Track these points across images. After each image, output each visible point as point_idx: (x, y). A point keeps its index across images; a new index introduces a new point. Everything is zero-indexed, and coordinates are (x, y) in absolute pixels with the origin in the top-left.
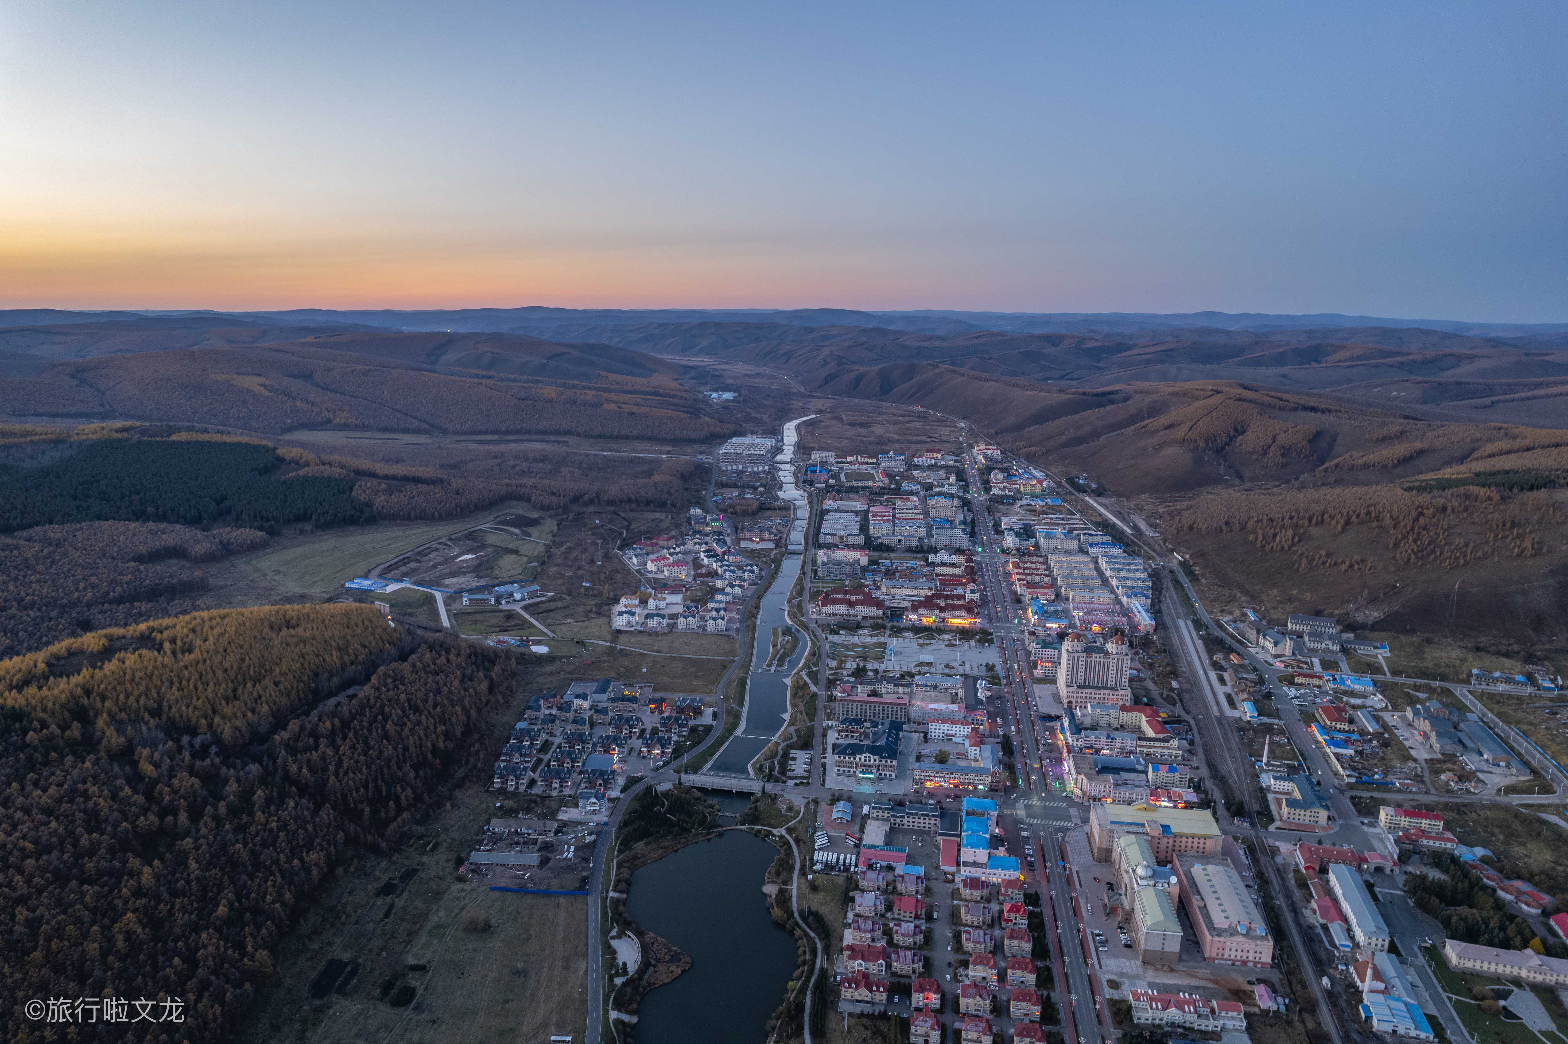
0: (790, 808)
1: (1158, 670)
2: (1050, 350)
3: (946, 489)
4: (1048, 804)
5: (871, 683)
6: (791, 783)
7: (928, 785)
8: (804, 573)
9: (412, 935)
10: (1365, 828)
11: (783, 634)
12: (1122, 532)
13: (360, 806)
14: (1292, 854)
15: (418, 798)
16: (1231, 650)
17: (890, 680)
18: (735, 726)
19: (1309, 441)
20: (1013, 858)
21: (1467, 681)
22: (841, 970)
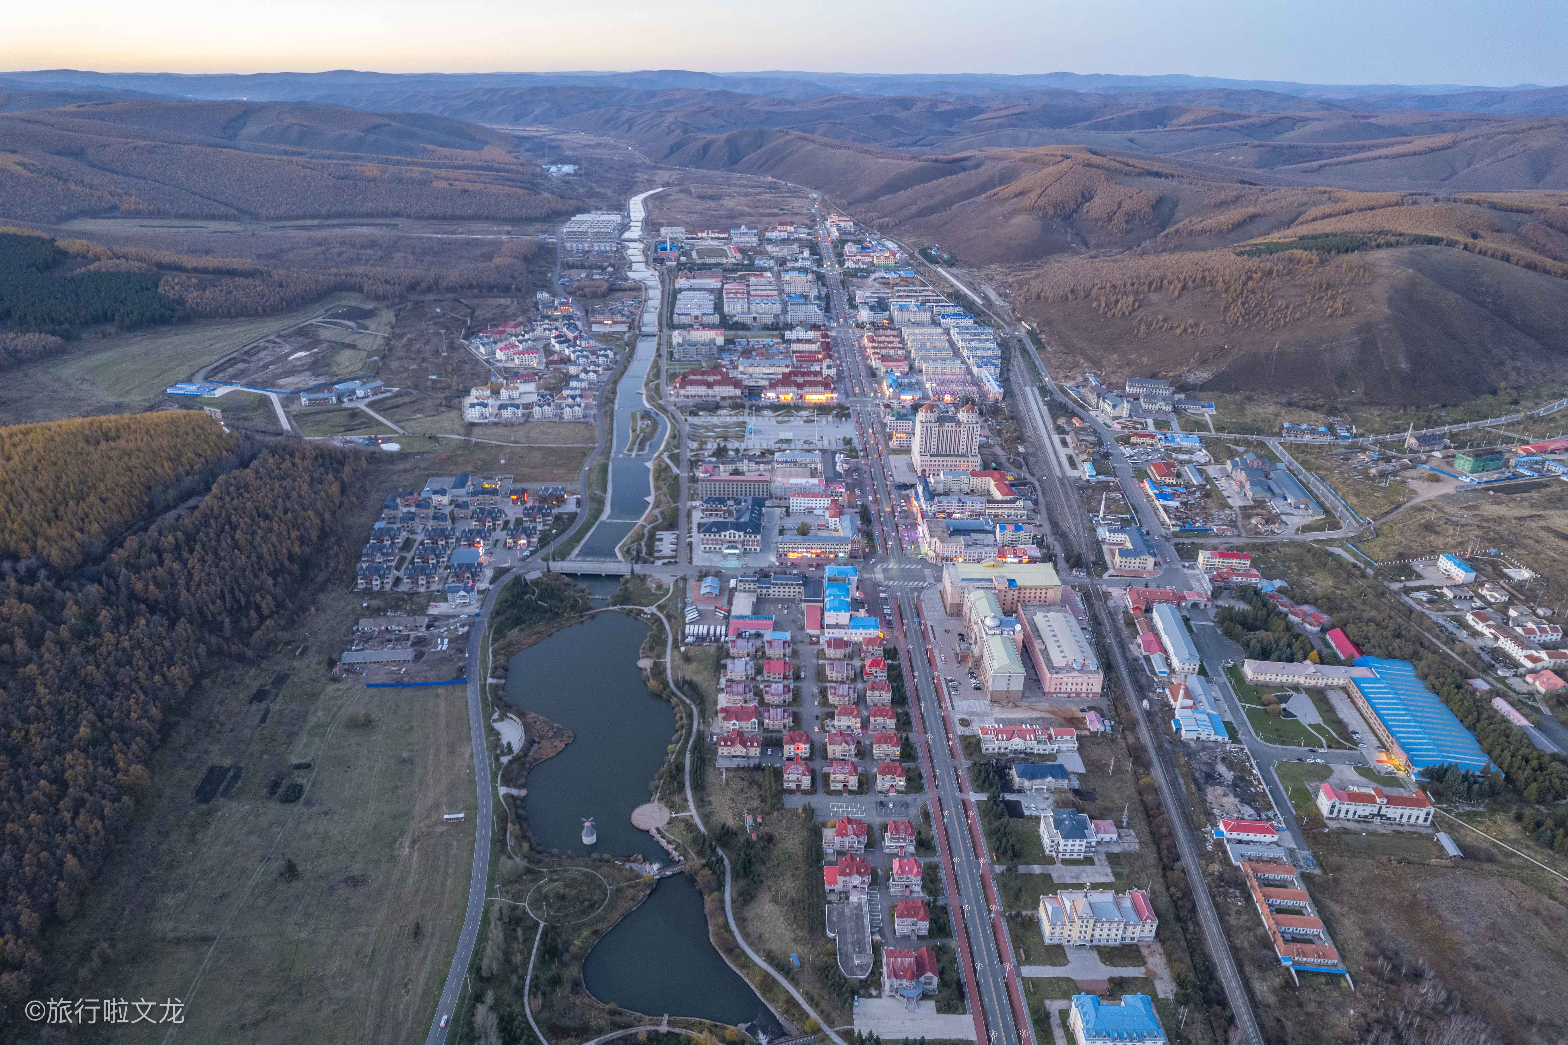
0: (659, 587)
1: (1005, 436)
2: (902, 114)
3: (799, 264)
4: (905, 566)
5: (732, 462)
6: (659, 563)
7: (792, 556)
8: (660, 356)
9: (291, 737)
10: (1186, 571)
11: (642, 418)
12: (973, 303)
13: (219, 618)
14: (1122, 597)
15: (280, 605)
16: (1074, 414)
17: (751, 458)
18: (600, 511)
19: (1153, 207)
20: (873, 618)
21: (1279, 434)
22: (717, 731)
